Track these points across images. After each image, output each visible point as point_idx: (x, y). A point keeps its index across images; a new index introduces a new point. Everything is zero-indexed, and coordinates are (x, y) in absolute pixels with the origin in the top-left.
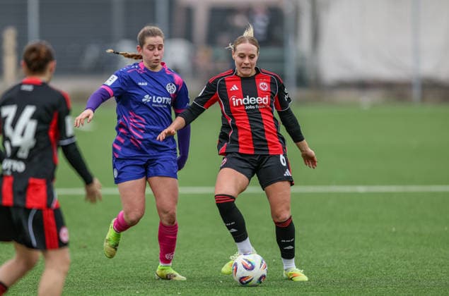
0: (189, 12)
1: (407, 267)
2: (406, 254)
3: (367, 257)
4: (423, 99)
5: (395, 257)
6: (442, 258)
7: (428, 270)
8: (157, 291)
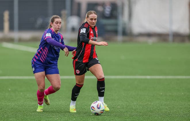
0: (79, 5)
1: (167, 109)
2: (166, 104)
3: (150, 105)
4: (174, 41)
5: (162, 105)
6: (181, 105)
7: (175, 110)
8: (65, 118)
